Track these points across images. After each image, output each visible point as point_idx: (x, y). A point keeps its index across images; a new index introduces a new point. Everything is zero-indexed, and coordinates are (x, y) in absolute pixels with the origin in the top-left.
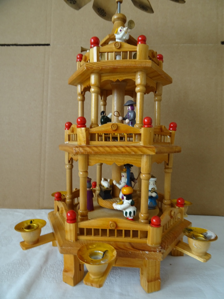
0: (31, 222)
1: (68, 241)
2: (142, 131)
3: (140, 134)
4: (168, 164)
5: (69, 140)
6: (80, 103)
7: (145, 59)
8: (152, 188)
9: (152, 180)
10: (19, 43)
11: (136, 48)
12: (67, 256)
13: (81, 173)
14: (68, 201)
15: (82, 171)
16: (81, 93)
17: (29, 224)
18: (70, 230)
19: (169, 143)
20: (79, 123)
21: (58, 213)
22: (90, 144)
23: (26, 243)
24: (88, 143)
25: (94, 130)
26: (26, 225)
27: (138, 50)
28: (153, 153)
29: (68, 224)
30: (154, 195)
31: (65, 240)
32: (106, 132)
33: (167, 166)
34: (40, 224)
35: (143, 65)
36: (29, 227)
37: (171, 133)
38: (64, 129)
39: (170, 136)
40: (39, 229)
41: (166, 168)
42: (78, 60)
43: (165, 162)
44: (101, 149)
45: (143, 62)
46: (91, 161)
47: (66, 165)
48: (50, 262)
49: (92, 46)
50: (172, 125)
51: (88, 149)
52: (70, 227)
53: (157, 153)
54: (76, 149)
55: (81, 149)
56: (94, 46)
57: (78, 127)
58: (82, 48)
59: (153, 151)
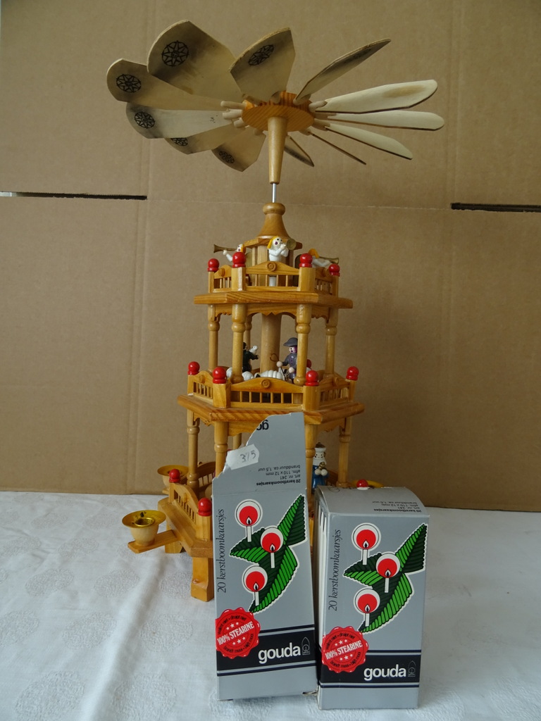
0: (142, 515)
1: (200, 540)
2: (304, 389)
3: (302, 394)
4: (344, 430)
5: (195, 391)
6: (212, 334)
7: (310, 290)
8: (321, 463)
9: (319, 451)
10: (90, 193)
11: (298, 272)
12: (199, 560)
13: (218, 446)
14: (190, 482)
15: (220, 443)
16: (214, 319)
17: (140, 517)
18: (204, 526)
19: (346, 398)
20: (217, 377)
21: (175, 501)
22: (232, 406)
23: (137, 544)
24: (228, 405)
25: (237, 386)
26: (135, 519)
27: (300, 274)
28: (319, 423)
29: (200, 517)
30: (324, 473)
31: (196, 538)
32: (254, 389)
33: (343, 433)
34: (155, 518)
35: (307, 299)
36: (140, 522)
37: (349, 384)
38: (187, 373)
39: (348, 388)
40: (155, 524)
41: (341, 435)
42: (211, 269)
43: (340, 427)
44: (248, 415)
45: (307, 295)
46: (232, 429)
47: (189, 427)
48: (168, 574)
49: (236, 265)
50: (351, 371)
51: (229, 415)
52: (203, 520)
53: (323, 422)
54: (213, 414)
55: (220, 414)
56: (239, 267)
57: (214, 382)
58: (215, 246)
59: (318, 420)
